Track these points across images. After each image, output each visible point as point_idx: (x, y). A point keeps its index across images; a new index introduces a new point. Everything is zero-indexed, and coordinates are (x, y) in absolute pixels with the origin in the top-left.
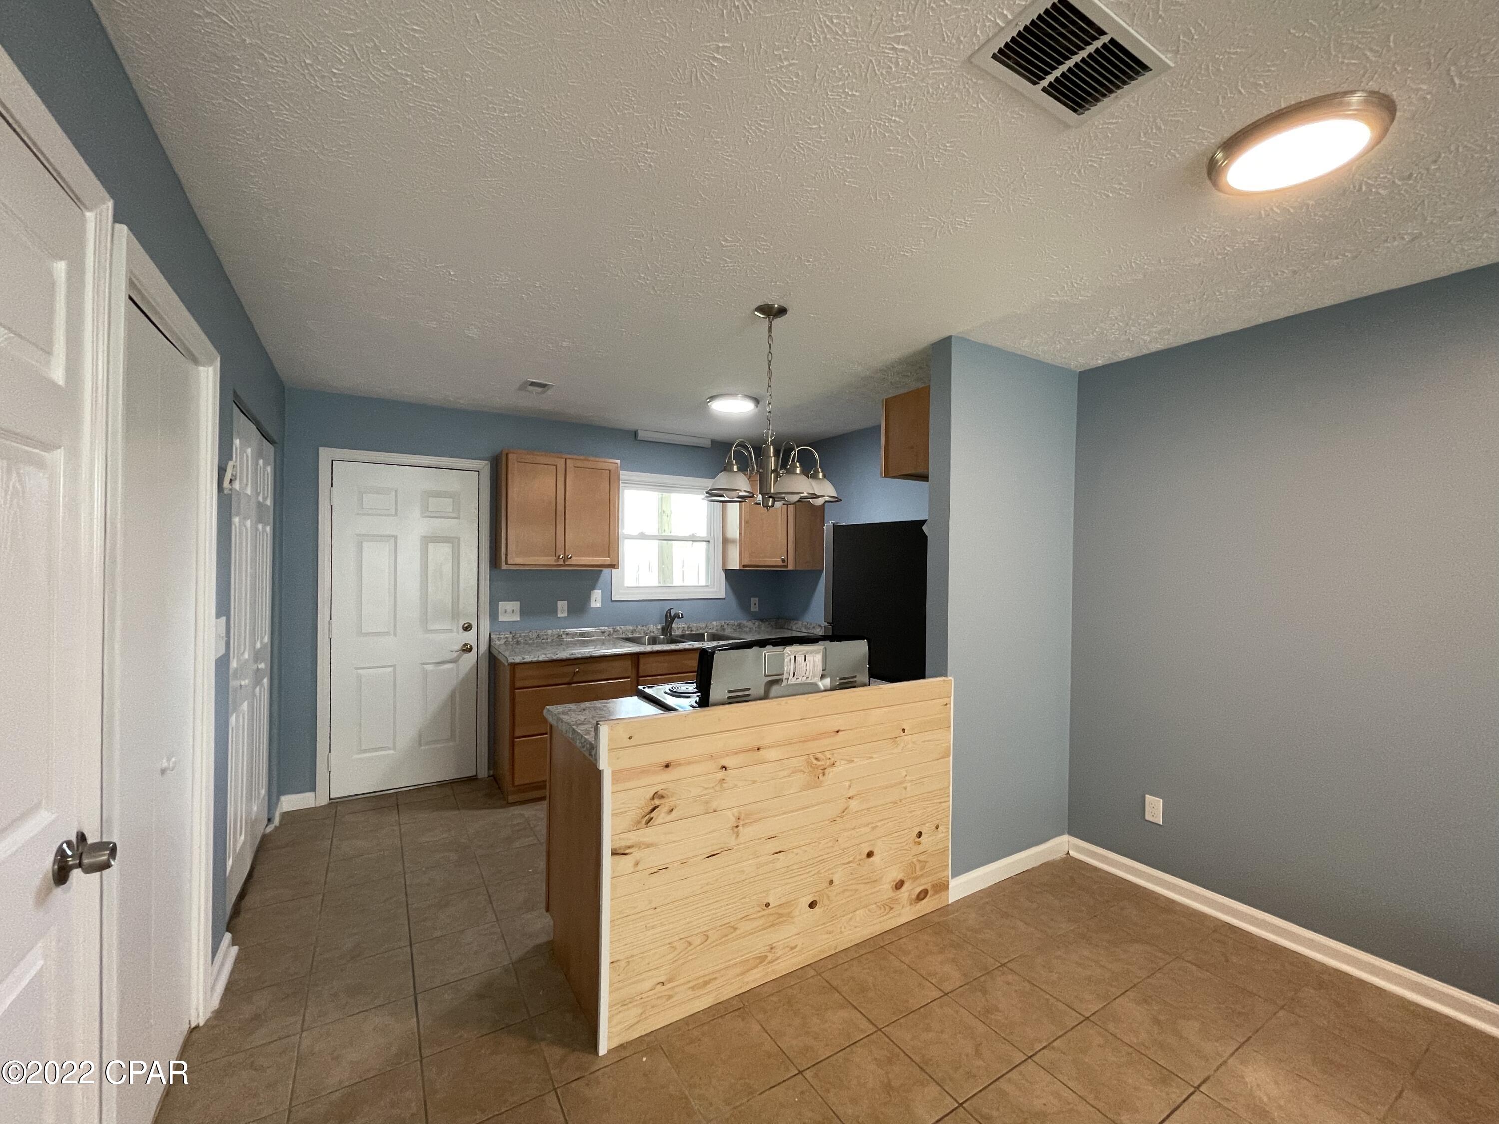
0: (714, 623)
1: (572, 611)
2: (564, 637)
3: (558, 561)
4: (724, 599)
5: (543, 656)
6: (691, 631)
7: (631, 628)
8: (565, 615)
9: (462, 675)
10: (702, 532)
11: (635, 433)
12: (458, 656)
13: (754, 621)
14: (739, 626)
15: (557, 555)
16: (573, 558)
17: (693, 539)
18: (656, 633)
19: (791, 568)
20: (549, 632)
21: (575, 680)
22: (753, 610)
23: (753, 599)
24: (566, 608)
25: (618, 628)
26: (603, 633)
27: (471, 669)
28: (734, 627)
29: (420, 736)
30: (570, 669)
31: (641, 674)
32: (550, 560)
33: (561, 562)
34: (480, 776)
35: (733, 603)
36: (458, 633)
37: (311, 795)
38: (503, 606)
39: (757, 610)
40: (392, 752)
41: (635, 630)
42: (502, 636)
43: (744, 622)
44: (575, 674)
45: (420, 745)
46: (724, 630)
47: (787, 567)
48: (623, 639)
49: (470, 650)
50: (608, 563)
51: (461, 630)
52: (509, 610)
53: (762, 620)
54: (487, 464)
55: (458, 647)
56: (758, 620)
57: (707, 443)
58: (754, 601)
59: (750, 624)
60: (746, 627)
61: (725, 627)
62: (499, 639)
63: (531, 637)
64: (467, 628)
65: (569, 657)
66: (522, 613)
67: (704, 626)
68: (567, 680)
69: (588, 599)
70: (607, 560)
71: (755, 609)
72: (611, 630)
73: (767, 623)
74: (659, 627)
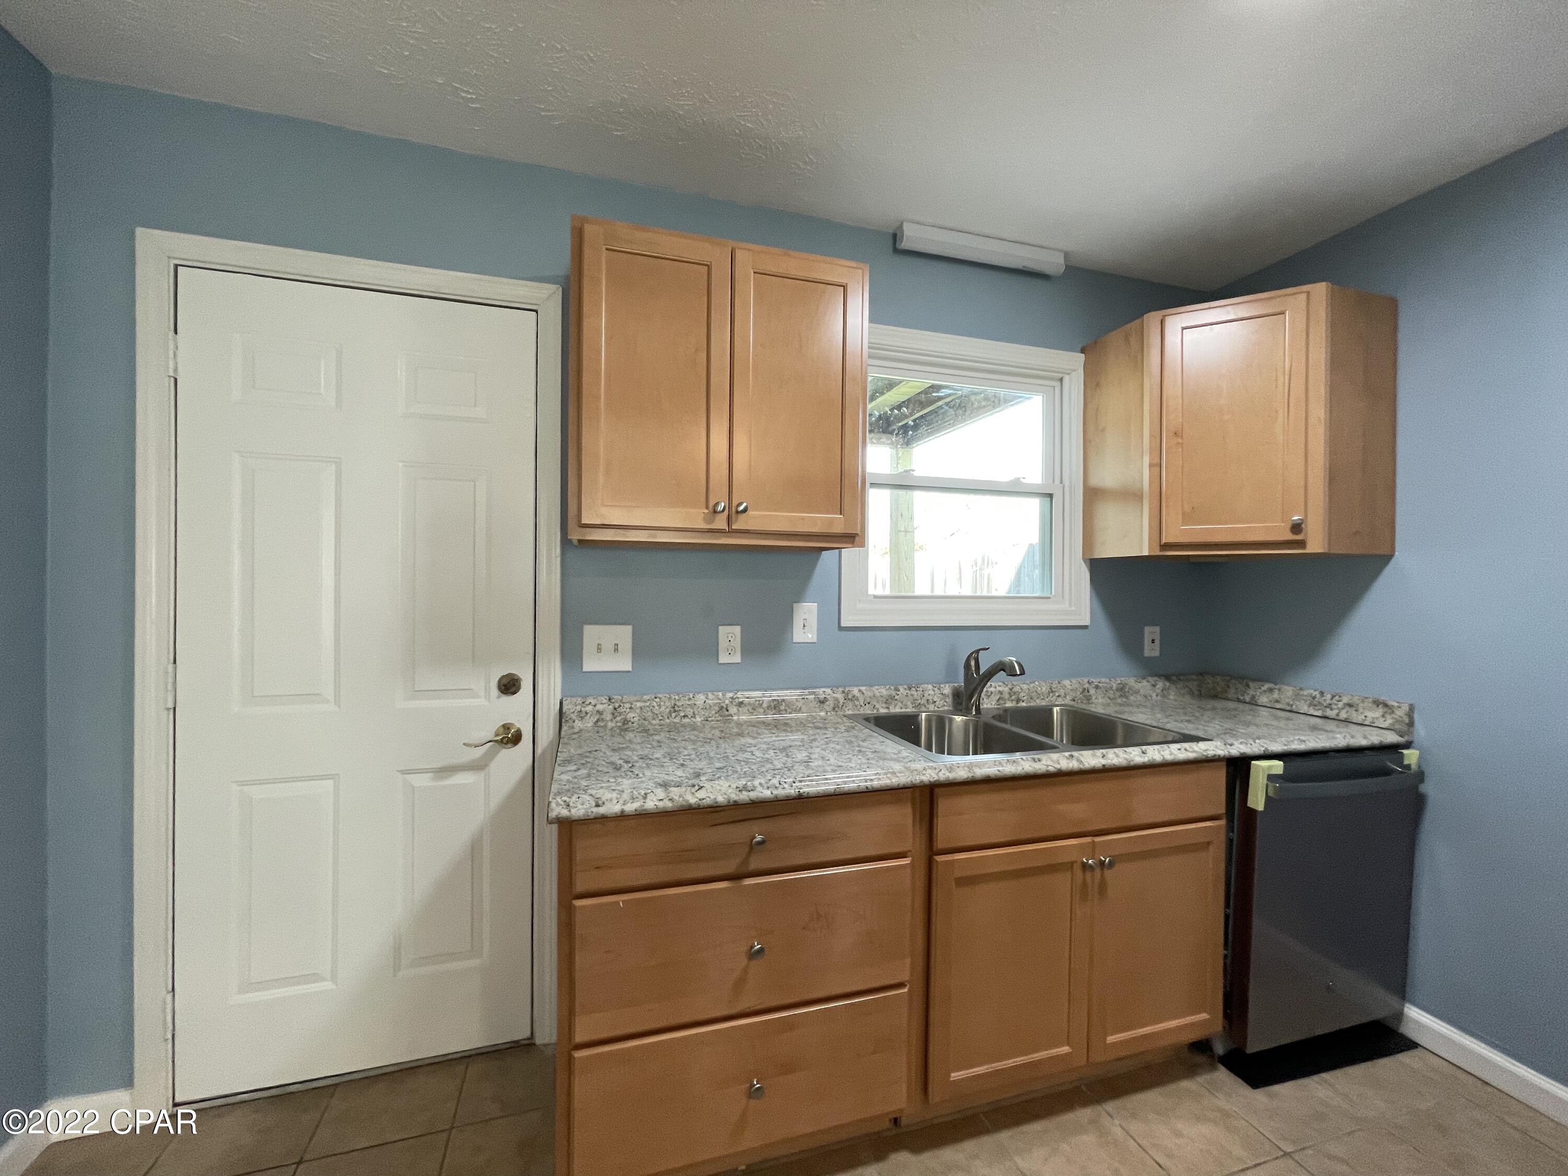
0: (1067, 683)
1: (749, 648)
2: (733, 710)
3: (711, 521)
4: (1086, 627)
5: (660, 793)
6: (1018, 700)
7: (884, 692)
8: (737, 659)
9: (496, 800)
10: (1035, 476)
11: (895, 237)
12: (485, 754)
13: (1150, 679)
14: (1122, 690)
15: (711, 504)
16: (750, 513)
17: (1014, 490)
18: (939, 703)
19: (1316, 544)
20: (701, 698)
21: (756, 863)
22: (1147, 653)
23: (1147, 630)
24: (737, 643)
25: (855, 691)
26: (822, 702)
27: (521, 782)
28: (1111, 695)
29: (397, 950)
30: (738, 833)
31: (940, 844)
32: (696, 518)
33: (720, 523)
34: (539, 1041)
35: (1105, 633)
36: (488, 696)
37: (121, 1096)
38: (592, 633)
39: (1156, 653)
40: (328, 985)
41: (892, 698)
42: (589, 708)
43: (1131, 682)
44: (753, 847)
45: (397, 968)
46: (1088, 698)
47: (1302, 544)
48: (867, 719)
49: (516, 739)
50: (838, 529)
51: (495, 691)
52: (608, 646)
53: (1168, 678)
54: (558, 288)
55: (488, 731)
56: (1159, 676)
57: (1053, 263)
58: (1151, 632)
59: (1144, 686)
60: (1137, 692)
61: (1092, 691)
62: (582, 715)
63: (656, 710)
64: (509, 686)
65: (734, 797)
66: (638, 652)
67: (1045, 689)
68: (730, 867)
69: (786, 620)
70: (837, 523)
71: (1151, 650)
72: (840, 696)
73: (1180, 685)
74: (947, 690)
